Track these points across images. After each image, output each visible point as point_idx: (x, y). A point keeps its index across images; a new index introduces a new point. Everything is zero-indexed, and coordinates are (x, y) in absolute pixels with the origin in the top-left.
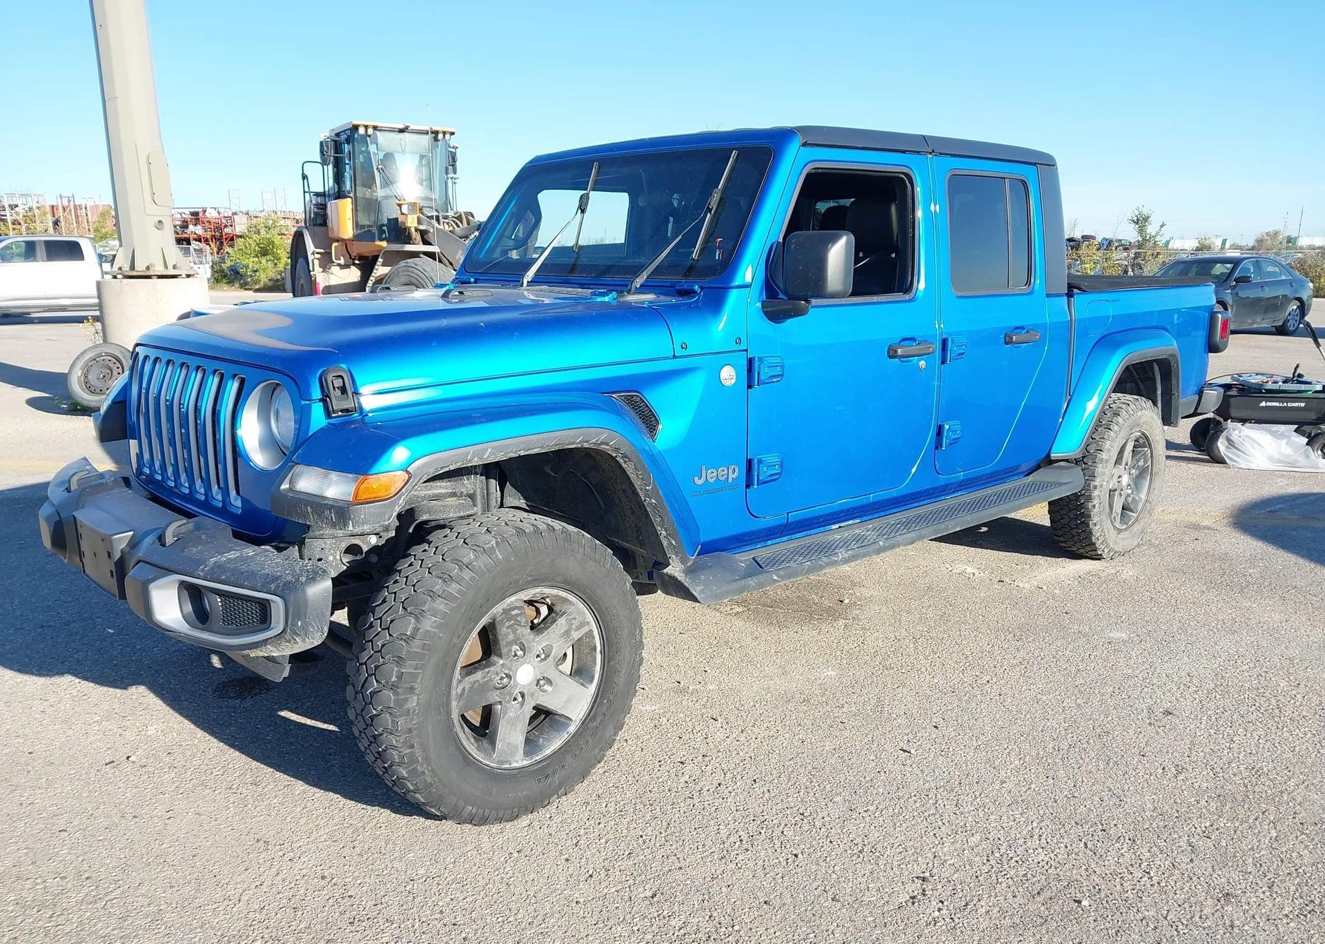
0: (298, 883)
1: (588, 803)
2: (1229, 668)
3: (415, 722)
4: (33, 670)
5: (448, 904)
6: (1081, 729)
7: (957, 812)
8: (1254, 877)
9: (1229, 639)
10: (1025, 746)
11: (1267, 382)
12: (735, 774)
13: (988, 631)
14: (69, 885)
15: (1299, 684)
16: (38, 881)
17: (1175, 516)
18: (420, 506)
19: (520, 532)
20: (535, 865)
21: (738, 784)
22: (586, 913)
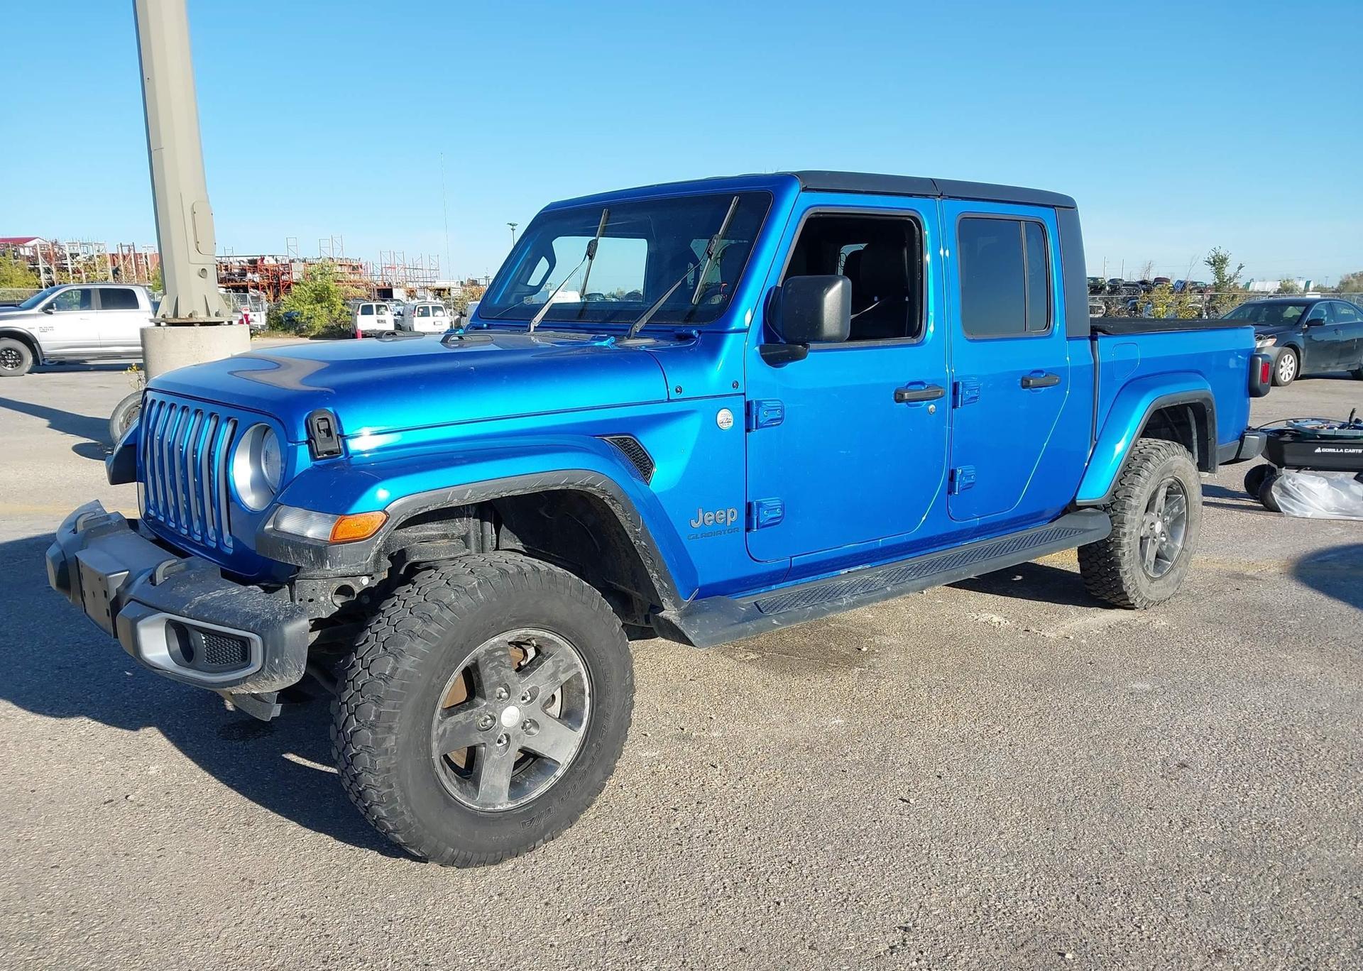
0: (277, 921)
1: (575, 848)
2: (1254, 721)
3: (393, 762)
4: (46, 710)
5: (423, 945)
6: (1089, 780)
7: (950, 863)
8: (1250, 934)
9: (1258, 691)
10: (1029, 798)
11: (1322, 428)
12: (728, 821)
13: (1007, 681)
14: (55, 920)
15: (1325, 738)
16: (26, 915)
17: (1218, 565)
18: (411, 548)
19: (503, 573)
20: (514, 908)
21: (730, 831)
22: (559, 956)
